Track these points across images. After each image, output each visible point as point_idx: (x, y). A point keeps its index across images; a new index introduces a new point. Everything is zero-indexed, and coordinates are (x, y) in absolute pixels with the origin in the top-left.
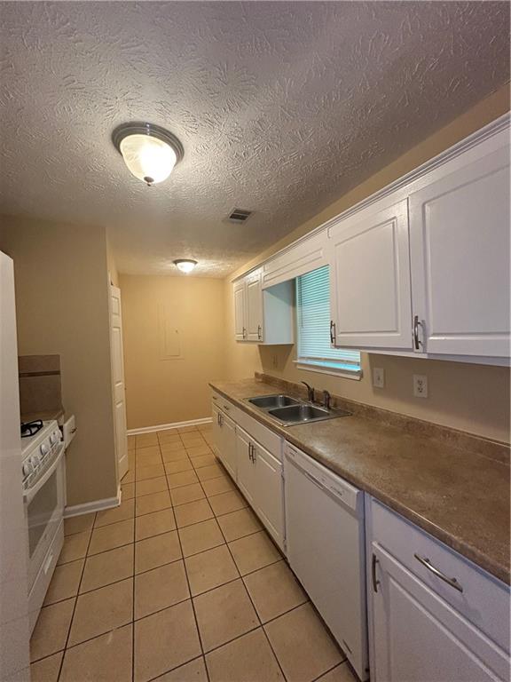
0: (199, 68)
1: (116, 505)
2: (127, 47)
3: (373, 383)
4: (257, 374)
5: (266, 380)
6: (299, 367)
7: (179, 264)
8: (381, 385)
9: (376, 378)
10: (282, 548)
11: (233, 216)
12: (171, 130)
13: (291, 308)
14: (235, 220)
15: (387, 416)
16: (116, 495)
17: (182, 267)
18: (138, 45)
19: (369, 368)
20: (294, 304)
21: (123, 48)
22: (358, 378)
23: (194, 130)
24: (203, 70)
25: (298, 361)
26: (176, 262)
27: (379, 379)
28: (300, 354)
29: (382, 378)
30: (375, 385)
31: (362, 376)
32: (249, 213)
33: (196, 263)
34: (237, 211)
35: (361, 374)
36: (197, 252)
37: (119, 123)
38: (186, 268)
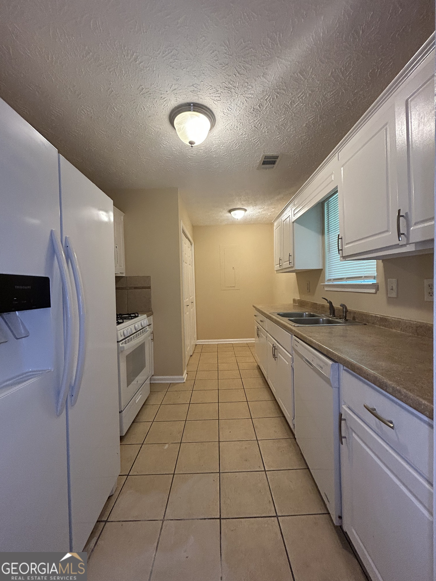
0: (211, 51)
1: (183, 382)
2: (166, 55)
3: (387, 294)
4: (294, 300)
5: (301, 304)
6: (326, 289)
7: (232, 213)
8: (394, 295)
9: (389, 288)
10: (292, 427)
11: (264, 163)
12: (203, 103)
13: (320, 237)
14: (268, 166)
15: (398, 323)
16: (183, 375)
17: (235, 214)
18: (171, 52)
19: (383, 280)
20: (323, 233)
21: (164, 57)
22: (373, 291)
23: (218, 98)
24: (213, 52)
25: (326, 283)
26: (230, 211)
27: (392, 289)
28: (327, 278)
29: (395, 287)
30: (389, 295)
31: (377, 289)
32: (277, 157)
33: (245, 210)
34: (266, 157)
35: (376, 286)
36: (244, 201)
37: (172, 108)
38: (238, 215)
